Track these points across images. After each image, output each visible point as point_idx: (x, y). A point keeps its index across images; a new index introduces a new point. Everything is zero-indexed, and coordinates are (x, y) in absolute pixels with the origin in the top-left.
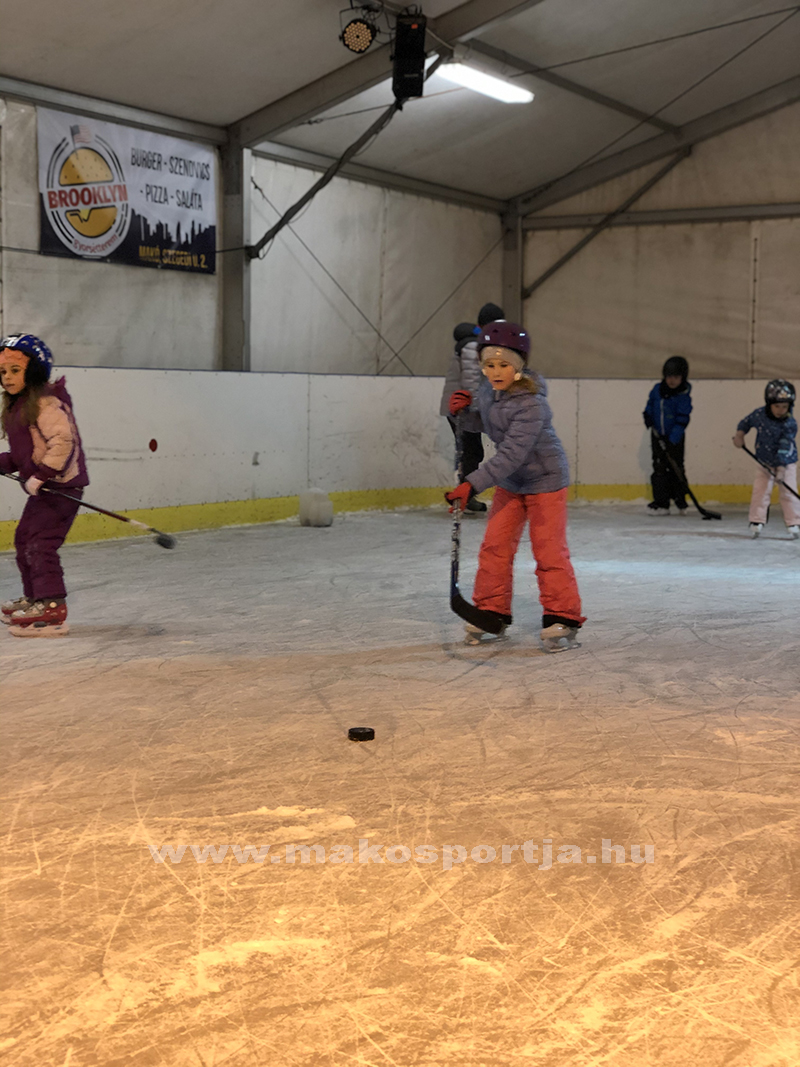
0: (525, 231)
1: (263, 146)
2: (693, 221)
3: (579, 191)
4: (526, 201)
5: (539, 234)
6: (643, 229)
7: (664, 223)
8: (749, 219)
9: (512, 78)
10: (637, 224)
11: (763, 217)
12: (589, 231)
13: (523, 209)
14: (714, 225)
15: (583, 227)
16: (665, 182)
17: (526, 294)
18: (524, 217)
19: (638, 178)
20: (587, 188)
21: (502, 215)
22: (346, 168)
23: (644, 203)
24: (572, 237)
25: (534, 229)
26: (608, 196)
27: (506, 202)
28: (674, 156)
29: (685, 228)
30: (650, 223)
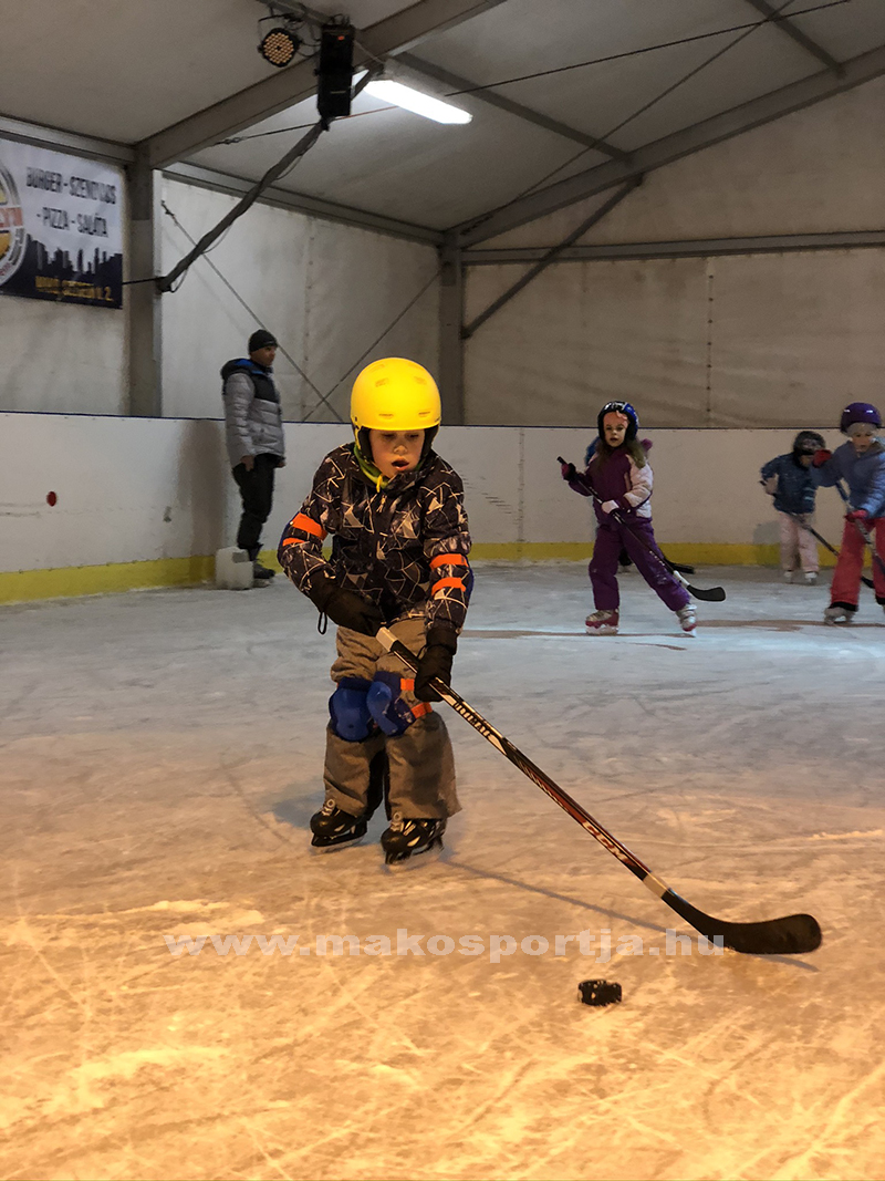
0: (464, 264)
1: (176, 167)
2: (643, 257)
3: (522, 222)
4: (465, 232)
5: (478, 267)
6: (591, 264)
7: (614, 258)
8: (705, 254)
9: (448, 97)
10: (585, 259)
11: (718, 253)
12: (532, 266)
13: (462, 241)
14: (667, 261)
15: (528, 261)
16: (614, 213)
17: (466, 333)
18: (463, 249)
19: (583, 210)
20: (531, 218)
21: (439, 247)
22: (268, 192)
23: (592, 236)
24: (515, 272)
25: (474, 263)
26: (556, 227)
27: (443, 232)
28: (624, 185)
29: (635, 263)
30: (599, 258)
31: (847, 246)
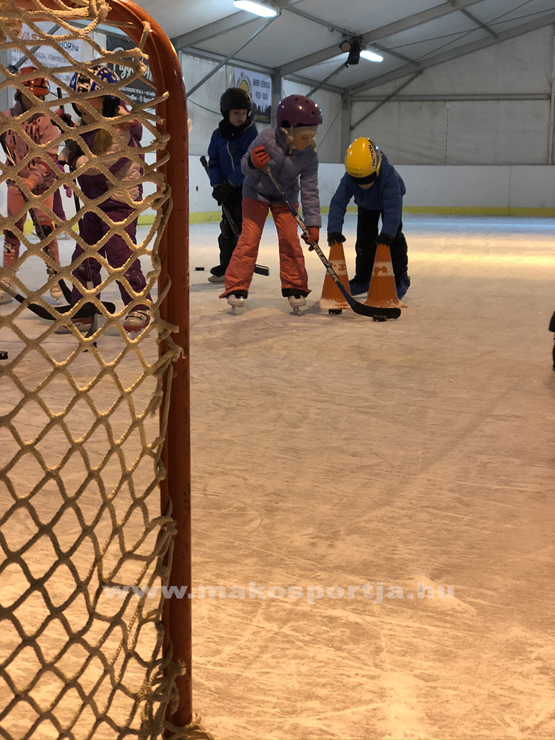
0: (352, 102)
2: (423, 101)
3: (375, 86)
4: (352, 89)
5: (357, 103)
6: (402, 103)
7: (411, 101)
8: (445, 101)
10: (400, 101)
11: (450, 100)
12: (379, 103)
13: (351, 92)
14: (432, 103)
15: (377, 101)
16: (412, 83)
17: (352, 128)
18: (352, 96)
19: (399, 82)
20: (378, 85)
21: (342, 94)
23: (403, 92)
24: (372, 105)
25: (356, 101)
26: (388, 88)
28: (415, 74)
29: (419, 103)
30: (406, 101)
31: (498, 100)
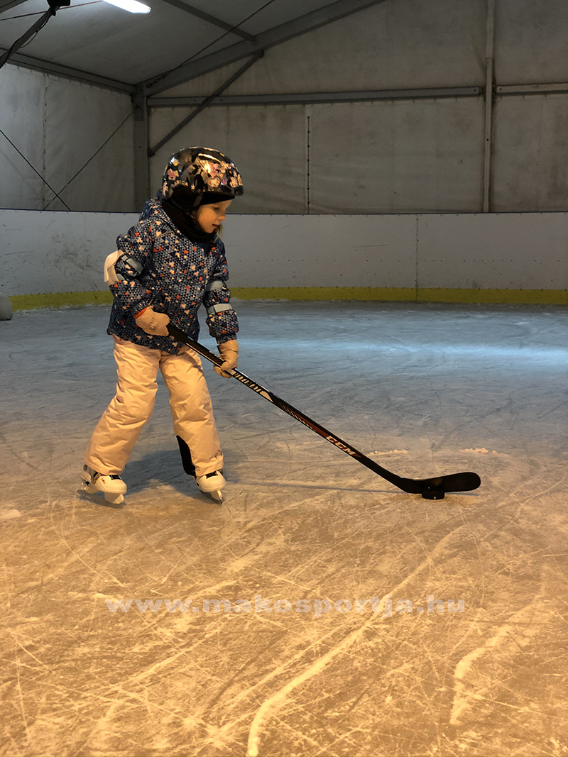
0: (149, 107)
2: (266, 104)
3: (186, 80)
4: (149, 86)
5: (158, 109)
6: (232, 108)
7: (247, 104)
8: (304, 103)
10: (228, 104)
11: (312, 102)
12: (194, 109)
13: (147, 91)
14: (281, 107)
15: (191, 105)
16: (246, 74)
17: (151, 153)
18: (148, 97)
19: (227, 72)
20: (193, 77)
21: (132, 95)
22: (13, 56)
23: (234, 89)
24: (182, 113)
25: (156, 107)
26: (207, 84)
27: (135, 86)
28: (252, 56)
29: (261, 108)
30: (237, 104)
31: (393, 99)
